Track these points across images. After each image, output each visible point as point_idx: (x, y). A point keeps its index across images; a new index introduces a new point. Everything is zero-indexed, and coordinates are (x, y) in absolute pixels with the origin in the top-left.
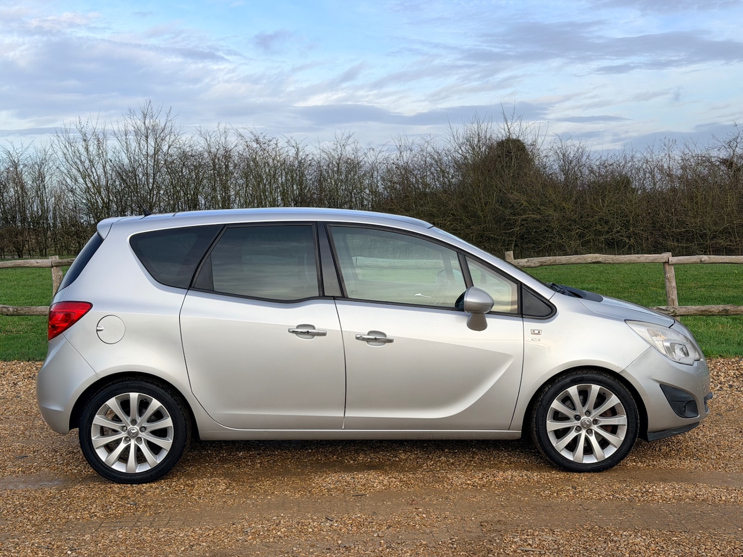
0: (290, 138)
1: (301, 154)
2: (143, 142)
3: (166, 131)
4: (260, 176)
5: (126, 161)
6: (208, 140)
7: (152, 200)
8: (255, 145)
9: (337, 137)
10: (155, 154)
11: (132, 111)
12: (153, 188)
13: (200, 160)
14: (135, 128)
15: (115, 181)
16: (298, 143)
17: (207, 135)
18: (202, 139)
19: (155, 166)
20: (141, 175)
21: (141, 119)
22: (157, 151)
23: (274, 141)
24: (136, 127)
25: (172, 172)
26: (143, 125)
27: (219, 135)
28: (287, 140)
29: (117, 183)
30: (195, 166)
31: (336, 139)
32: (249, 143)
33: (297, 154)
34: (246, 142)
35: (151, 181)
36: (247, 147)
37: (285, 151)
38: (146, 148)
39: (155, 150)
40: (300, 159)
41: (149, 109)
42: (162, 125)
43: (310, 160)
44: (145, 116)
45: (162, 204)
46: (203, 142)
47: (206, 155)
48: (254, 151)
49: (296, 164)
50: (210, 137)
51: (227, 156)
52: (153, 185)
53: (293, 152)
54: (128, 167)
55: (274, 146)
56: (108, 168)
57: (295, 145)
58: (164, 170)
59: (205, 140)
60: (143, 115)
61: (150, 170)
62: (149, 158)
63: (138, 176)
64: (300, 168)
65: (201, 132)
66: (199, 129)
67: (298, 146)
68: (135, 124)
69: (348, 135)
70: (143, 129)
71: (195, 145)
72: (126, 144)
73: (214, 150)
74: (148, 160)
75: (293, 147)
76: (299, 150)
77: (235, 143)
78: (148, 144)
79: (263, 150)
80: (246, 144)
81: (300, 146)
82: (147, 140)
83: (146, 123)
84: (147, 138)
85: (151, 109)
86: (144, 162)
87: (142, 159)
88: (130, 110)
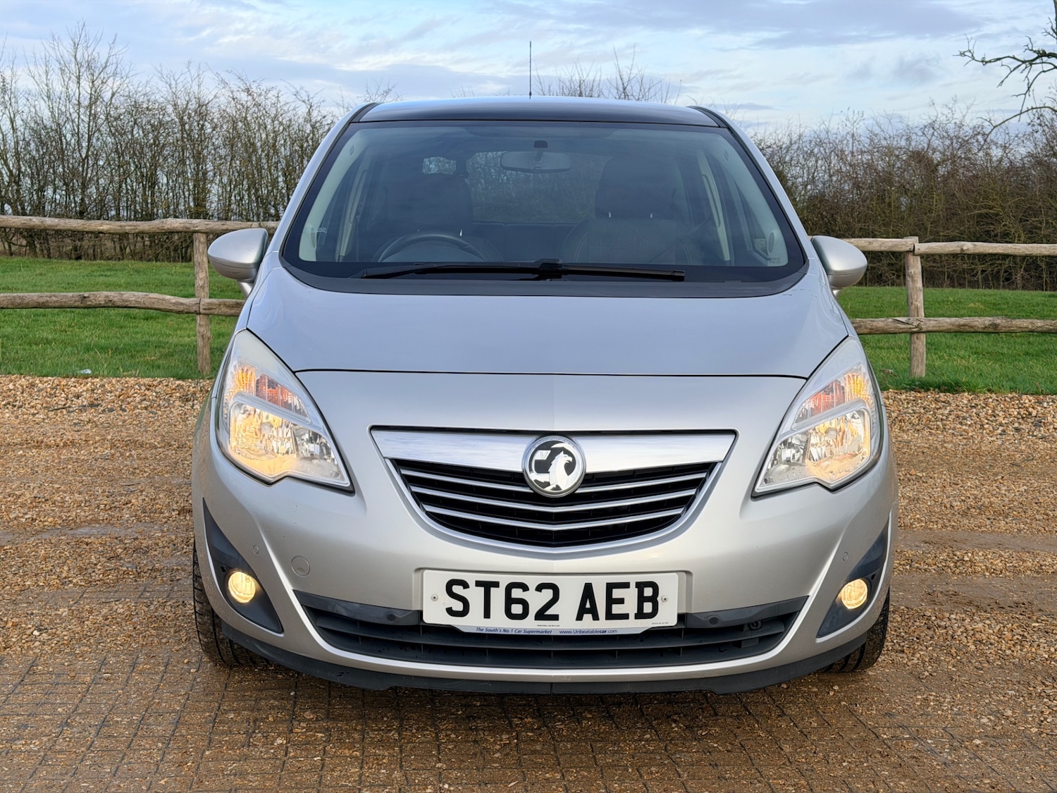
0: (298, 89)
1: (315, 114)
2: (73, 86)
3: (110, 70)
4: (253, 144)
5: (46, 114)
6: (173, 86)
7: (87, 174)
8: (244, 97)
9: (369, 91)
10: (90, 106)
11: (56, 37)
12: (87, 156)
13: (161, 117)
14: (60, 63)
15: (28, 144)
16: (311, 96)
17: (172, 79)
18: (164, 84)
19: (91, 124)
20: (69, 136)
21: (70, 50)
22: (95, 99)
23: (274, 92)
24: (62, 62)
25: (117, 133)
26: (73, 60)
27: (190, 80)
28: (294, 91)
29: (33, 145)
30: (152, 126)
31: (368, 93)
32: (236, 95)
33: (309, 113)
34: (232, 92)
35: (85, 144)
36: (234, 99)
37: (291, 108)
38: (77, 95)
39: (91, 98)
40: (313, 121)
41: (83, 36)
42: (103, 61)
43: (328, 124)
44: (76, 46)
45: (101, 181)
46: (165, 89)
47: (170, 109)
48: (243, 107)
49: (308, 128)
50: (176, 81)
51: (202, 111)
52: (87, 152)
53: (303, 110)
54: (48, 123)
55: (274, 100)
56: (18, 122)
57: (307, 99)
58: (104, 129)
59: (168, 86)
60: (73, 45)
61: (84, 129)
62: (82, 110)
63: (65, 137)
64: (314, 135)
65: (162, 74)
66: (159, 69)
67: (311, 101)
68: (60, 58)
69: (386, 89)
70: (73, 65)
71: (153, 94)
72: (46, 88)
73: (181, 102)
74: (80, 113)
75: (304, 101)
76: (313, 108)
77: (214, 93)
78: (81, 88)
79: (258, 105)
80: (231, 96)
81: (315, 101)
82: (79, 83)
83: (77, 57)
84: (79, 79)
85: (86, 36)
86: (75, 115)
87: (72, 110)
88: (53, 37)
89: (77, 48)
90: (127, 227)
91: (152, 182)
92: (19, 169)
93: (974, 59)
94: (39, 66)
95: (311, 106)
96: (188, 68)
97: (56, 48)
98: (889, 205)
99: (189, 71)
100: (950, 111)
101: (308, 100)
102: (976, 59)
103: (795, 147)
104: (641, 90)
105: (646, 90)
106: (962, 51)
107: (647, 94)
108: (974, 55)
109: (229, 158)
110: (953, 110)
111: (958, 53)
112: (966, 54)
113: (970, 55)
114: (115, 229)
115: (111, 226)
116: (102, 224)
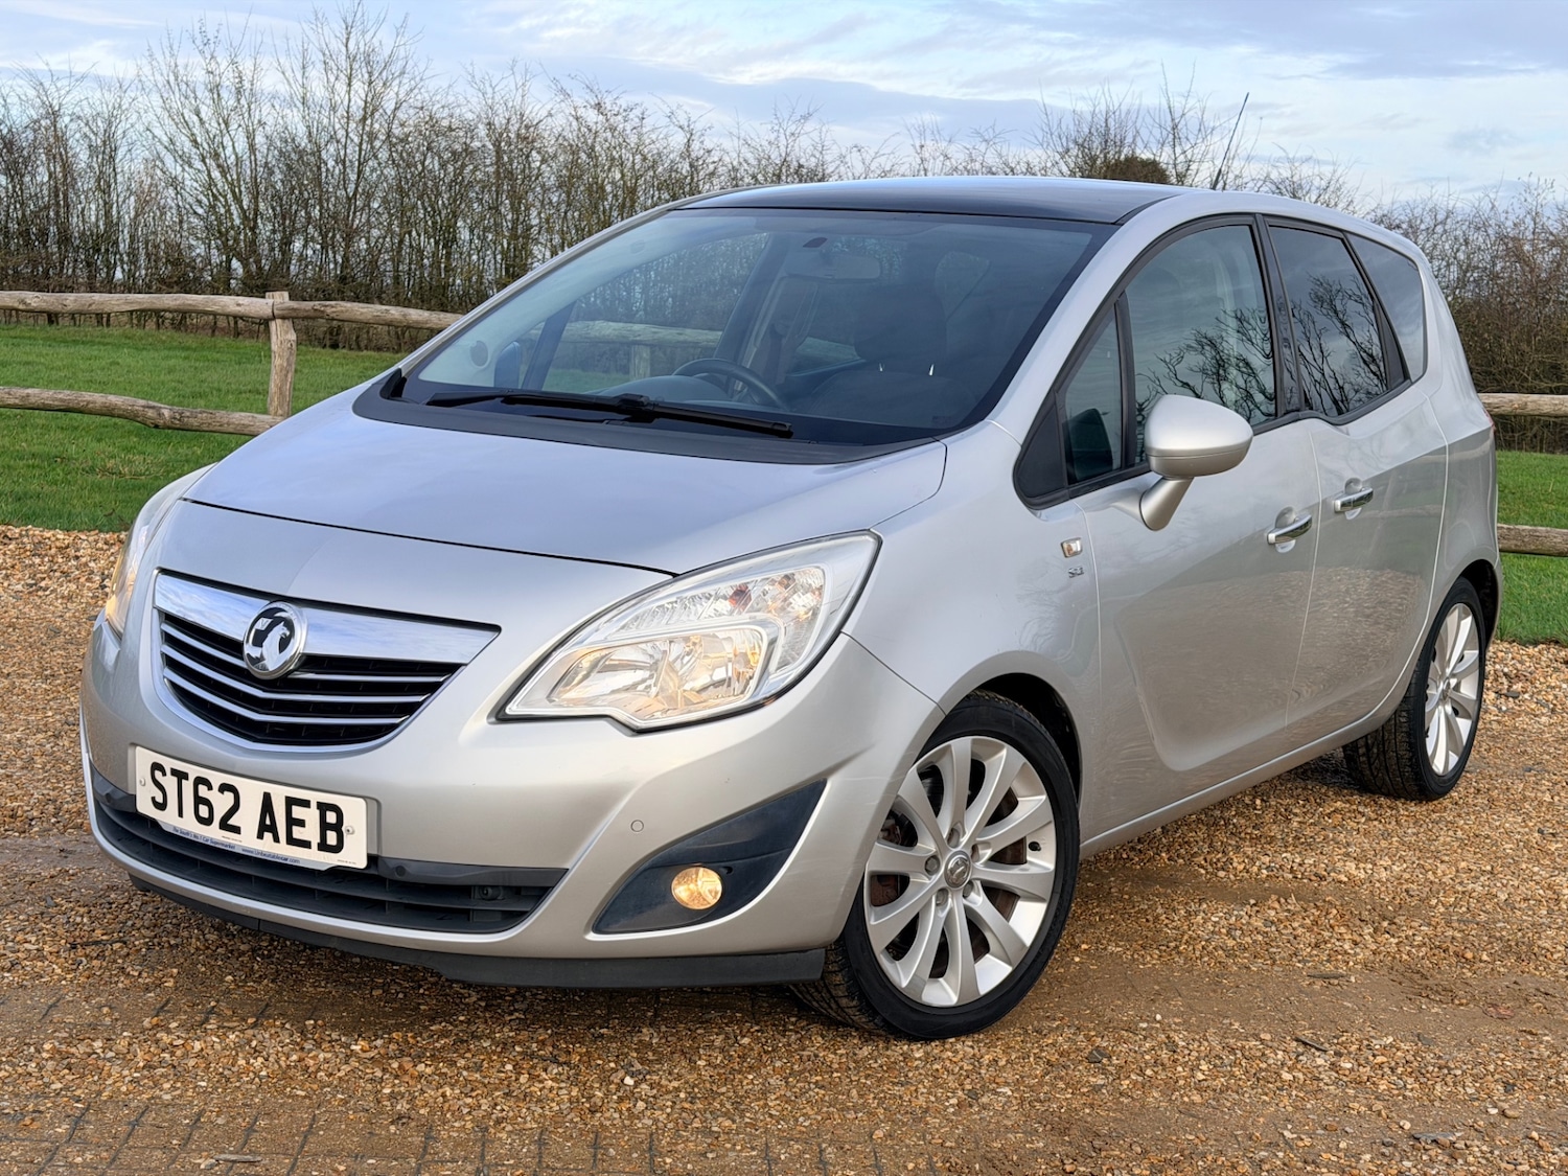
0: (674, 108)
1: (695, 146)
2: (341, 87)
3: (396, 68)
4: (602, 188)
5: (301, 131)
6: (489, 95)
7: (353, 220)
8: (592, 117)
9: (779, 115)
10: (364, 119)
11: (320, 16)
12: (355, 194)
13: (468, 141)
14: (324, 54)
15: (271, 173)
16: (692, 119)
17: (487, 85)
18: (474, 92)
19: (364, 147)
20: (331, 163)
21: (338, 35)
22: (370, 109)
23: (637, 112)
24: (327, 52)
25: (404, 162)
26: (344, 49)
27: (513, 87)
28: (668, 111)
29: (278, 176)
30: (454, 153)
31: (777, 118)
32: (581, 112)
33: (688, 144)
34: (575, 108)
35: (353, 177)
36: (577, 119)
37: (661, 136)
38: (346, 103)
39: (365, 109)
40: (693, 155)
41: (359, 15)
42: (387, 53)
43: (714, 162)
44: (348, 29)
45: (375, 233)
46: (477, 99)
47: (482, 131)
48: (590, 130)
49: (685, 168)
50: (494, 89)
51: (528, 139)
52: (356, 188)
53: (678, 140)
54: (304, 143)
55: (636, 122)
56: (259, 139)
57: (686, 124)
58: (383, 155)
59: (480, 95)
60: (344, 27)
61: (352, 153)
62: (353, 125)
63: (326, 164)
64: (692, 179)
65: (473, 77)
66: (470, 69)
67: (692, 127)
68: (325, 47)
69: (804, 112)
70: (344, 57)
71: (459, 106)
72: (301, 90)
73: (499, 121)
74: (350, 130)
75: (681, 127)
76: (693, 137)
77: (548, 107)
78: (352, 92)
79: (613, 129)
80: (574, 113)
81: (698, 127)
82: (349, 85)
83: (349, 45)
84: (350, 79)
85: (363, 16)
86: (341, 134)
87: (337, 126)
88: (316, 14)
89: (350, 33)
91: (448, 239)
92: (256, 210)
94: (293, 58)
95: (692, 134)
96: (512, 69)
97: (320, 31)
99: (513, 73)
101: (688, 126)
103: (1439, 229)
104: (1200, 130)
109: (563, 207)
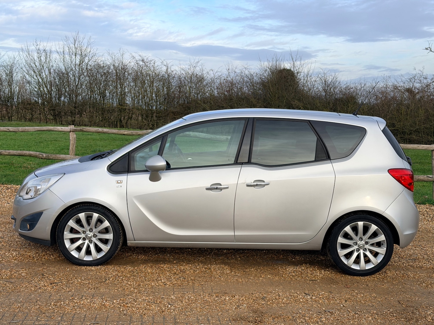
0: (163, 61)
1: (169, 70)
2: (73, 56)
3: (88, 51)
4: (144, 82)
5: (63, 68)
6: (114, 58)
7: (78, 91)
8: (141, 63)
9: (191, 62)
10: (80, 64)
11: (67, 37)
13: (108, 70)
14: (69, 48)
15: (55, 79)
16: (168, 63)
17: (113, 55)
19: (80, 72)
20: (71, 76)
21: (72, 42)
22: (82, 62)
23: (153, 62)
26: (74, 46)
27: (120, 56)
28: (161, 61)
29: (57, 80)
30: (104, 73)
33: (167, 70)
34: (137, 61)
35: (77, 80)
36: (137, 64)
37: (160, 68)
38: (75, 60)
39: (80, 62)
40: (168, 73)
41: (78, 37)
42: (85, 47)
43: (174, 74)
47: (112, 67)
48: (141, 67)
49: (166, 76)
50: (115, 56)
51: (124, 69)
52: (78, 83)
53: (164, 69)
54: (64, 71)
55: (153, 64)
56: (52, 71)
57: (166, 64)
58: (85, 74)
59: (111, 58)
60: (74, 40)
61: (77, 73)
62: (77, 66)
63: (70, 77)
64: (168, 79)
65: (109, 53)
66: (108, 51)
67: (168, 65)
68: (69, 46)
69: (197, 61)
70: (74, 48)
71: (106, 61)
72: (63, 57)
73: (117, 65)
74: (76, 67)
75: (165, 65)
76: (168, 68)
77: (129, 61)
78: (77, 58)
79: (147, 66)
81: (169, 66)
82: (76, 56)
83: (75, 45)
84: (76, 54)
85: (79, 37)
86: (74, 68)
87: (73, 67)
88: (66, 37)
89: (76, 42)
90: (134, 133)
91: (104, 96)
92: (51, 89)
93: (431, 51)
94: (60, 49)
96: (120, 51)
97: (67, 41)
98: (401, 113)
99: (120, 52)
100: (421, 72)
102: (432, 51)
103: (362, 89)
104: (300, 64)
105: (303, 64)
106: (427, 47)
107: (303, 66)
108: (431, 50)
109: (134, 87)
110: (423, 72)
111: (425, 48)
112: (428, 49)
113: (430, 49)
114: (129, 134)
115: (128, 133)
116: (125, 131)
